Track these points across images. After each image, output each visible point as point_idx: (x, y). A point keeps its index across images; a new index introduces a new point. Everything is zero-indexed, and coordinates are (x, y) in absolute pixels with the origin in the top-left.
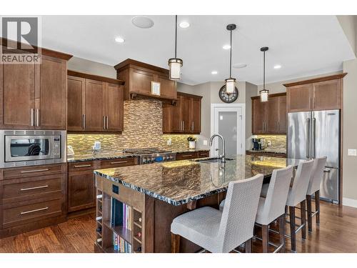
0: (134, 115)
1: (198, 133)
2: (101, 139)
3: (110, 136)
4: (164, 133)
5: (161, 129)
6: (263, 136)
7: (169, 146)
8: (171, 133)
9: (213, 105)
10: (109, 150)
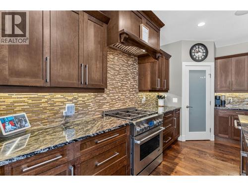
0: (114, 69)
1: (166, 91)
2: (75, 99)
3: (87, 94)
4: (140, 91)
5: (137, 87)
6: (223, 94)
7: (144, 105)
8: (150, 91)
9: (184, 64)
10: (86, 114)
